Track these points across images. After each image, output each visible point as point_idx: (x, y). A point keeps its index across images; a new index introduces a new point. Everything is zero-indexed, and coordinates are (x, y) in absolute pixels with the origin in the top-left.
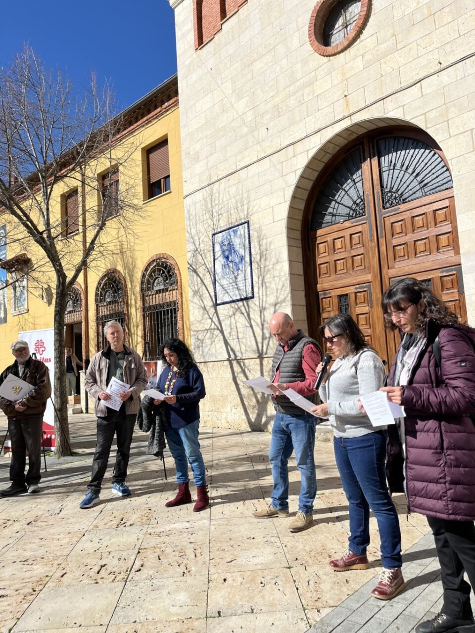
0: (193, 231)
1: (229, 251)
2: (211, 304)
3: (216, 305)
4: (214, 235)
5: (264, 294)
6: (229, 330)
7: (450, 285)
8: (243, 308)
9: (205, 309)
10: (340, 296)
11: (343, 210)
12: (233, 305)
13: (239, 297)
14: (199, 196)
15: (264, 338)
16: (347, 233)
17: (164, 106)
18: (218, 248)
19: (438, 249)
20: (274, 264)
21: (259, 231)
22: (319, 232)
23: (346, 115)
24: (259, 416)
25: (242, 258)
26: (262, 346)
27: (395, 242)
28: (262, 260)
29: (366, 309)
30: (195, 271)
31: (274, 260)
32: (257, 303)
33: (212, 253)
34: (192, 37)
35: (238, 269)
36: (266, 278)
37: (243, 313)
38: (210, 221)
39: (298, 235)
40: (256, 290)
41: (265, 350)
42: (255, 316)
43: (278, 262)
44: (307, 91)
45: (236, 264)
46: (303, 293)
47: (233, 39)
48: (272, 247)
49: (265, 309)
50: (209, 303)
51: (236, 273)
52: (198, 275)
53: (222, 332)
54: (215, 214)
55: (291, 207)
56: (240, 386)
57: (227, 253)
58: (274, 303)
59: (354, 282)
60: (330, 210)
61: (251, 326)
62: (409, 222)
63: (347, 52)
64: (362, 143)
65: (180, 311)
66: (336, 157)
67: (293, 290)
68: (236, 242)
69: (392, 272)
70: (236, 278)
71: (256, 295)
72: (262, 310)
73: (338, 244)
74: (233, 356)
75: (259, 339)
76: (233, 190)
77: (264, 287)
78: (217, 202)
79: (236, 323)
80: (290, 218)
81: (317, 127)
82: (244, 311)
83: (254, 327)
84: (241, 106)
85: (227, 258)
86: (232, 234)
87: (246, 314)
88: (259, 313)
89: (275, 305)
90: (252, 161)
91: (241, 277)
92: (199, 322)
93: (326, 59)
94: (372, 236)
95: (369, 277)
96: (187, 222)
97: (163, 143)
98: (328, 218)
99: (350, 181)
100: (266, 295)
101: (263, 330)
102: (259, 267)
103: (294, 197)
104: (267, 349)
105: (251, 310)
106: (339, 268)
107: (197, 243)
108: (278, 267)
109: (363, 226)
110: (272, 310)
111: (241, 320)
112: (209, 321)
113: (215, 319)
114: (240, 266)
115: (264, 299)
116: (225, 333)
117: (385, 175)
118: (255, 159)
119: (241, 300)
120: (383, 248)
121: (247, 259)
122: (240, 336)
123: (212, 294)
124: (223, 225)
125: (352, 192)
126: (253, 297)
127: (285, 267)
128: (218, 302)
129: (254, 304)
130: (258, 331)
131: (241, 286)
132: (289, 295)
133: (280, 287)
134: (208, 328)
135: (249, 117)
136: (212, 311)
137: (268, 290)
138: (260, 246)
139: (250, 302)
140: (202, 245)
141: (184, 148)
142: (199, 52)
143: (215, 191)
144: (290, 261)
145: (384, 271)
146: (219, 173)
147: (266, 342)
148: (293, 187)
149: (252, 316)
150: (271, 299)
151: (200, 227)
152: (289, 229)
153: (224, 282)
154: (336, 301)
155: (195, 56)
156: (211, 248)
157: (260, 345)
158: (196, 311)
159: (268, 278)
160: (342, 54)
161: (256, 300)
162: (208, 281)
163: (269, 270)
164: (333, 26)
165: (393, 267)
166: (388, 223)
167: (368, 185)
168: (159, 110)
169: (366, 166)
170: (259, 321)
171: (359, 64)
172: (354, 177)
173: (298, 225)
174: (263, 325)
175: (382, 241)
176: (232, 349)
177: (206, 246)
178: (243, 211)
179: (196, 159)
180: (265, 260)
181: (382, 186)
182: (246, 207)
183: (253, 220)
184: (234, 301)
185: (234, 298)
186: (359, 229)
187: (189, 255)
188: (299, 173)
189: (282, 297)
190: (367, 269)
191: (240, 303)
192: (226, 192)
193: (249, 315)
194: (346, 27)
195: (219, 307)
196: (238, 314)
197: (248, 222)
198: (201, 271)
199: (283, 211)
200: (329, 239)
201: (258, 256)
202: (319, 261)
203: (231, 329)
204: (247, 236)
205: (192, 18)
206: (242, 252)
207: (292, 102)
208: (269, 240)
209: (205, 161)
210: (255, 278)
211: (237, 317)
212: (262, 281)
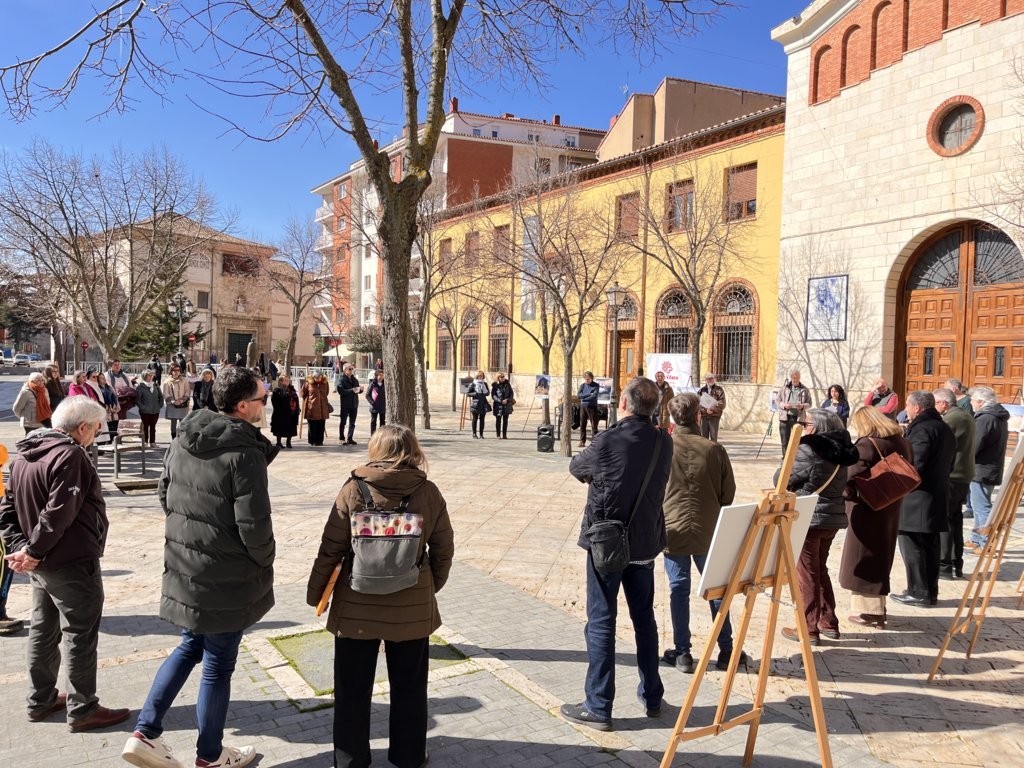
0: (787, 272)
1: (824, 297)
2: (799, 338)
3: (805, 340)
4: (810, 280)
5: (856, 338)
6: (816, 363)
7: (1018, 354)
8: (833, 348)
9: (792, 341)
10: (926, 349)
11: (937, 278)
12: (823, 343)
13: (830, 338)
14: (797, 242)
15: (851, 374)
16: (941, 298)
17: (756, 132)
18: (812, 291)
19: (1013, 325)
20: (868, 316)
21: (857, 285)
22: (914, 293)
23: (952, 208)
25: (838, 305)
26: (849, 381)
27: (980, 313)
28: (858, 310)
29: (948, 362)
30: (785, 307)
31: (868, 312)
32: (848, 345)
33: (806, 295)
34: (806, 90)
35: (832, 313)
36: (859, 325)
38: (807, 266)
39: (894, 293)
40: (848, 334)
41: (851, 384)
42: (845, 356)
43: (872, 314)
44: (919, 178)
45: (831, 310)
46: (893, 342)
47: (851, 109)
48: (868, 301)
49: (855, 351)
50: (797, 337)
51: (829, 316)
52: (787, 310)
53: (809, 364)
54: (813, 261)
55: (892, 271)
57: (822, 298)
58: (865, 347)
59: (941, 339)
60: (926, 276)
61: (840, 363)
62: (993, 300)
63: (959, 158)
64: (963, 228)
65: (756, 335)
66: (937, 234)
67: (885, 339)
68: (833, 290)
69: (974, 336)
70: (829, 321)
71: (848, 338)
72: (852, 351)
73: (931, 306)
74: (818, 386)
75: (846, 375)
76: (835, 245)
77: (856, 334)
78: (816, 251)
79: (824, 359)
80: (890, 279)
81: (925, 212)
82: (833, 350)
83: (843, 365)
84: (853, 171)
85: (823, 302)
86: (830, 282)
87: (835, 353)
88: (849, 353)
89: (866, 349)
90: (857, 224)
91: (834, 321)
92: (787, 352)
93: (939, 158)
94: (961, 305)
95: (954, 337)
96: (781, 262)
97: (753, 165)
98: (923, 283)
99: (947, 256)
100: (858, 339)
101: (850, 368)
102: (853, 315)
103: (895, 263)
104: (853, 384)
105: (841, 349)
106: (928, 325)
107: (791, 283)
108: (873, 318)
109: (954, 295)
110: (862, 353)
111: (830, 357)
112: (797, 353)
113: (803, 352)
114: (835, 311)
115: (855, 343)
116: (812, 365)
117: (979, 257)
118: (861, 223)
119: (832, 340)
120: (969, 317)
121: (843, 306)
122: (828, 370)
123: (803, 330)
124: (820, 271)
125: (948, 265)
126: (845, 339)
127: (879, 319)
128: (809, 338)
129: (844, 347)
130: (846, 368)
131: (834, 328)
132: (881, 343)
133: (872, 335)
134: (794, 358)
135: (860, 184)
136: (800, 345)
137: (860, 335)
138: (856, 298)
139: (841, 343)
140: (795, 286)
141: (785, 193)
142: (812, 108)
143: (815, 241)
144: (885, 316)
145: (967, 335)
146: (822, 226)
147: (852, 378)
148: (895, 256)
149: (841, 355)
150: (862, 344)
151: (795, 269)
152: (888, 288)
153: (816, 322)
154: (923, 351)
155: (807, 110)
156: (806, 291)
157: (846, 380)
158: (783, 343)
159: (861, 326)
160: (954, 159)
161: (847, 343)
162: (799, 318)
163: (862, 320)
164: (949, 126)
165: (976, 333)
166: (976, 297)
167: (963, 263)
168: (749, 134)
169: (963, 246)
170: (847, 359)
171: (967, 171)
172: (952, 253)
173: (895, 285)
174: (851, 364)
175: (969, 310)
176: (818, 380)
177: (800, 284)
178: (843, 264)
179: (799, 207)
180: (861, 310)
181: (975, 267)
182: (846, 262)
183: (853, 274)
184: (824, 340)
185: (825, 338)
186: (951, 297)
187: (781, 292)
188: (903, 245)
189: (872, 344)
190: (954, 331)
191: (831, 343)
192: (827, 245)
193: (838, 354)
194: (961, 130)
195: (807, 343)
196: (827, 352)
197: (847, 276)
198: (792, 308)
199: (884, 273)
200: (923, 300)
201: (853, 307)
202: (910, 317)
203: (819, 363)
204: (845, 287)
205: (808, 72)
206: (837, 299)
207: (904, 184)
208: (866, 294)
209: (808, 212)
210: (849, 324)
211: (826, 354)
212: (856, 327)
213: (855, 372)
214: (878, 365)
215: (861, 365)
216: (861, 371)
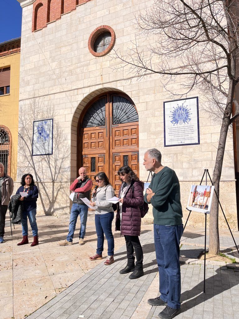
0: (23, 118)
1: (41, 131)
2: (29, 154)
3: (32, 155)
4: (34, 122)
5: (58, 153)
6: (38, 168)
7: (134, 159)
8: (46, 158)
9: (26, 156)
10: (92, 158)
11: (96, 122)
12: (41, 156)
13: (45, 153)
14: (28, 102)
15: (55, 173)
16: (97, 132)
17: (10, 51)
18: (36, 128)
19: (131, 144)
20: (64, 140)
21: (58, 124)
22: (85, 129)
23: (101, 83)
24: (50, 208)
25: (48, 135)
26: (55, 177)
27: (116, 139)
28: (58, 137)
29: (102, 164)
30: (22, 138)
31: (63, 138)
32: (54, 157)
33: (32, 130)
34: (31, 25)
35: (45, 140)
36: (59, 146)
37: (46, 161)
38: (32, 115)
39: (76, 129)
40: (54, 151)
42: (52, 163)
43: (65, 140)
44: (85, 68)
45: (45, 138)
46: (76, 155)
47: (52, 33)
48: (64, 133)
49: (57, 160)
50: (28, 154)
51: (44, 142)
52: (23, 140)
53: (34, 169)
54: (36, 112)
55: (74, 117)
56: (41, 195)
57: (40, 132)
58: (62, 158)
59: (98, 153)
60: (91, 120)
61: (50, 167)
62: (122, 131)
63: (104, 57)
64: (106, 95)
65: (10, 155)
66: (95, 99)
67: (72, 153)
68: (46, 127)
69: (114, 151)
70: (44, 144)
71: (54, 153)
72: (56, 160)
73: (93, 136)
74: (39, 181)
75: (53, 173)
76: (46, 103)
77: (58, 151)
78: (37, 107)
79: (42, 165)
80: (73, 121)
81: (89, 85)
82: (47, 160)
83: (51, 168)
84: (54, 65)
85: (40, 134)
86: (44, 123)
87: (47, 162)
88: (54, 162)
89: (63, 159)
90: (57, 92)
91: (46, 144)
92: (23, 163)
93: (95, 57)
94: (107, 135)
95: (104, 151)
96: (20, 113)
97: (8, 68)
98: (89, 124)
99: (100, 110)
100: (59, 154)
101: (55, 169)
102: (56, 141)
103: (75, 112)
104: (57, 178)
105: (50, 160)
106: (92, 146)
107: (25, 124)
108: (66, 142)
109: (103, 130)
110: (61, 161)
111: (45, 164)
112: (28, 163)
113: (31, 162)
114: (47, 139)
115: (57, 156)
116: (36, 169)
117: (114, 110)
118: (59, 91)
119: (46, 154)
120: (111, 140)
121: (51, 136)
122: (44, 171)
123: (31, 150)
124: (39, 118)
125: (101, 115)
126: (52, 154)
127: (69, 142)
128: (34, 154)
129: (52, 157)
130: (53, 170)
131: (46, 148)
132: (70, 155)
133: (66, 151)
134: (27, 166)
135: (57, 71)
136: (30, 158)
137: (60, 151)
138: (57, 131)
139: (50, 156)
140: (27, 126)
141: (21, 76)
142: (34, 33)
143: (36, 101)
144: (72, 140)
145: (111, 150)
146: (40, 93)
147: (56, 175)
148: (75, 108)
149: (50, 162)
150: (61, 156)
151: (27, 117)
152: (72, 126)
153: (38, 145)
154: (90, 159)
155: (31, 34)
156: (32, 128)
157: (53, 176)
158: (21, 157)
159: (60, 146)
160: (101, 57)
161: (53, 155)
162: (29, 143)
163: (61, 143)
164: (99, 44)
165: (114, 149)
166: (114, 131)
167: (107, 113)
168: (7, 52)
169: (107, 105)
170: (54, 165)
171: (108, 64)
172: (102, 108)
173: (76, 125)
174: (55, 167)
175: (111, 137)
176: (39, 177)
177: (29, 125)
178: (50, 113)
179: (28, 83)
180: (60, 138)
181: (113, 115)
182: (52, 112)
183: (56, 118)
184: (42, 155)
185: (42, 153)
186: (102, 131)
187: (19, 129)
188: (79, 102)
189: (66, 156)
190: (104, 148)
191: (45, 156)
192: (43, 103)
193: (49, 162)
194: (104, 46)
195: (33, 157)
196: (44, 162)
197: (53, 119)
198: (26, 138)
199: (70, 118)
200: (89, 133)
201: (56, 136)
202: (84, 142)
203: (39, 168)
204: (51, 125)
205: (32, 15)
206: (48, 132)
207: (78, 70)
208: (62, 129)
209: (33, 86)
210: (54, 145)
211: (43, 162)
212: (57, 147)
213: (58, 172)
214: (69, 167)
215: (60, 168)
216: (60, 171)
